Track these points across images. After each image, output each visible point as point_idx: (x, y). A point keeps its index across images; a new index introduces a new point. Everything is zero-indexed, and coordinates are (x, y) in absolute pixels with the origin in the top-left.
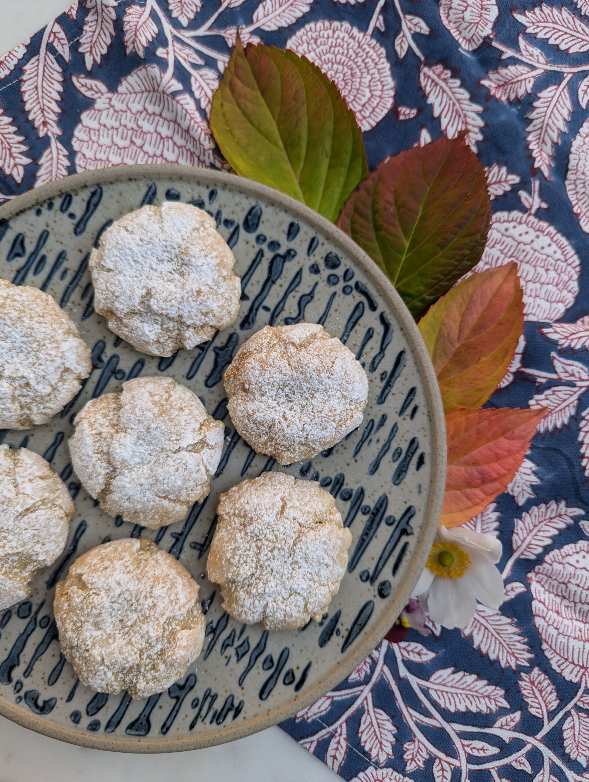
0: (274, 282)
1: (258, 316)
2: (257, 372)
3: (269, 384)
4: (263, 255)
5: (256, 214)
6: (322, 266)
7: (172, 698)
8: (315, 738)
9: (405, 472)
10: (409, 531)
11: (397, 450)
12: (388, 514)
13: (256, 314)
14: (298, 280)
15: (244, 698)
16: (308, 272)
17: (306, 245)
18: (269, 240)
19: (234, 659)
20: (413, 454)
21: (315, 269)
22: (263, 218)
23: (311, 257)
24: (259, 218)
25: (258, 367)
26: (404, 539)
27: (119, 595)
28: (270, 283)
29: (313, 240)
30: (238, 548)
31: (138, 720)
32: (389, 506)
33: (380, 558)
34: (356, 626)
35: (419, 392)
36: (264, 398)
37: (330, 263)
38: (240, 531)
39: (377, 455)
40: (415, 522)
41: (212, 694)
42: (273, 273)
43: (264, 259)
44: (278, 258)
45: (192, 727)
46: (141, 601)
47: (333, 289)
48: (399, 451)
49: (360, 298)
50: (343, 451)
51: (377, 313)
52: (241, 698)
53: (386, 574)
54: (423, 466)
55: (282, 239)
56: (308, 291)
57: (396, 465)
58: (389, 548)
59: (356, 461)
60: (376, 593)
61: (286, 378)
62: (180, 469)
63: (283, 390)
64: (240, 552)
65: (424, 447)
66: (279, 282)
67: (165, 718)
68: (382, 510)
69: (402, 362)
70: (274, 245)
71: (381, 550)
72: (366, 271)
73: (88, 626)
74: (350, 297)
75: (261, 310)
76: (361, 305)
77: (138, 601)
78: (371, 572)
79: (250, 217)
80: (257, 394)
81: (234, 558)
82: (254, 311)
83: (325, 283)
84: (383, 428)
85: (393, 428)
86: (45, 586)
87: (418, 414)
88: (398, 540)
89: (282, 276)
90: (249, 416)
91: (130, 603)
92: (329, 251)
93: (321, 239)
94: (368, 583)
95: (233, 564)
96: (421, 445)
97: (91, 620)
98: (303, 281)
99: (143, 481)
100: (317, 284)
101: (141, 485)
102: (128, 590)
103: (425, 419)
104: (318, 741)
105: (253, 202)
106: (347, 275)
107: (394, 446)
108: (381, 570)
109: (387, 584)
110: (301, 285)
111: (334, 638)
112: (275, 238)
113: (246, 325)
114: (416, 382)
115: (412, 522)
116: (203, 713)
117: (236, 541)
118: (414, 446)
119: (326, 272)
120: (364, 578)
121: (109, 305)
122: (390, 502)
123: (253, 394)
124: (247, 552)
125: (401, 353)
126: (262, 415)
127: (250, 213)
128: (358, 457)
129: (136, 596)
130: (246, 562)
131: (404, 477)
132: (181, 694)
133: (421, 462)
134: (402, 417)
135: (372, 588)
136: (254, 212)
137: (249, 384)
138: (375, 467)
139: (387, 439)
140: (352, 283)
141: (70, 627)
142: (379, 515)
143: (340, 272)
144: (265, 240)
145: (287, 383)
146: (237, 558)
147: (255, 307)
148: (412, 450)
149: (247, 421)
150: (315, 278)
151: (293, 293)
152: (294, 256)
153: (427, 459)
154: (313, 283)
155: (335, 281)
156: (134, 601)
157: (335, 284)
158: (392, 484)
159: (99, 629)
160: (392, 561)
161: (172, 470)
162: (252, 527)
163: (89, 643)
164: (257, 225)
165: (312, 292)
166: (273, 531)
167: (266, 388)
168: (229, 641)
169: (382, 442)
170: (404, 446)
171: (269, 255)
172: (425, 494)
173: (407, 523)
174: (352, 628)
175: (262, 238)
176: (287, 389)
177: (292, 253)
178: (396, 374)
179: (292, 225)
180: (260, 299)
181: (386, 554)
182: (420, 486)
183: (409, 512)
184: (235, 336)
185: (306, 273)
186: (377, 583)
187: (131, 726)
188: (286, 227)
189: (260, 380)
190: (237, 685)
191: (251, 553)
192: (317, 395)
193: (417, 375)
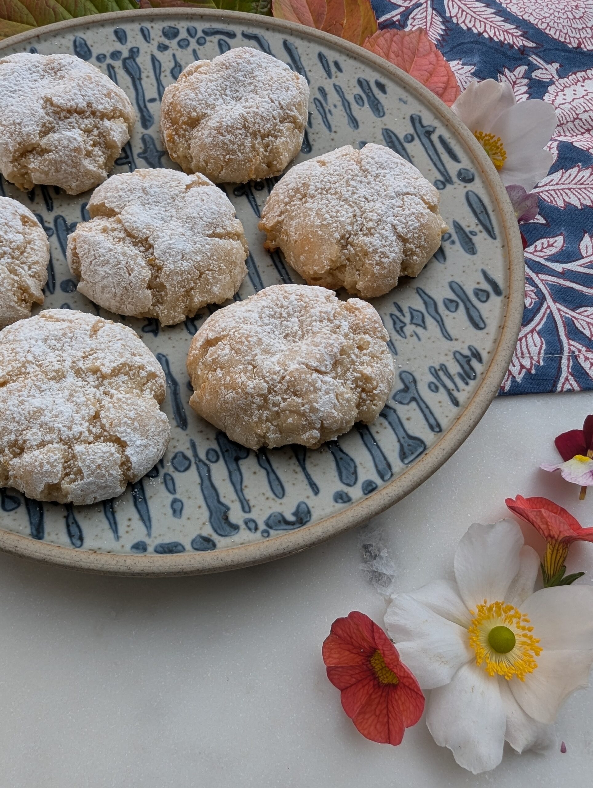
0: (140, 79)
1: (151, 111)
2: (193, 95)
3: (210, 95)
4: (113, 68)
5: (81, 44)
6: (167, 42)
7: (408, 404)
8: (565, 372)
9: (379, 102)
10: (431, 129)
11: (355, 98)
12: (401, 137)
13: (148, 110)
14: (157, 64)
15: (468, 343)
16: (160, 53)
17: (140, 37)
18: (108, 55)
19: (419, 330)
20: (370, 88)
21: (163, 48)
22: (89, 43)
23: (152, 42)
24: (86, 44)
25: (188, 91)
26: (435, 137)
27: (261, 318)
28: (137, 82)
29: (142, 30)
30: (320, 210)
31: (402, 446)
32: (396, 132)
33: (435, 165)
34: (479, 216)
35: (326, 52)
36: (217, 108)
37: (170, 35)
38: (306, 202)
39: (345, 114)
40: (428, 119)
41: (438, 367)
42: (134, 74)
43: (116, 70)
44: (127, 61)
45: (456, 403)
46: (285, 304)
47: (190, 49)
48: (357, 97)
49: (215, 39)
50: (318, 136)
51: (239, 36)
52: (466, 346)
53: (453, 168)
54: (386, 87)
55: (118, 46)
56: (172, 64)
57: (367, 105)
58: (432, 152)
59: (335, 132)
60: (463, 184)
61: (220, 81)
62: (204, 198)
63: (226, 95)
64: (324, 210)
65: (372, 76)
66: (143, 75)
67: (424, 422)
68: (394, 139)
69: (292, 48)
70: (115, 55)
71: (428, 159)
72: (202, 17)
73: (260, 358)
74: (208, 44)
75: (149, 105)
76: (222, 42)
77: (282, 306)
78: (441, 178)
79: (78, 49)
80: (209, 112)
81: (325, 219)
82: (144, 109)
83: (180, 50)
84: (329, 96)
85: (336, 89)
86: (179, 430)
87: (342, 65)
88: (431, 142)
89: (142, 70)
90: (218, 130)
91: (278, 315)
92: (161, 29)
93: (147, 25)
94: (449, 186)
95: (329, 224)
96: (368, 78)
97: (258, 351)
98: (162, 61)
99: (181, 230)
100: (174, 55)
101: (184, 235)
102: (264, 307)
103: (351, 62)
104: (571, 374)
105: (72, 38)
106: (191, 32)
107: (351, 98)
108: (445, 169)
109: (463, 171)
110: (163, 65)
111: (475, 239)
112: (112, 50)
113: (148, 123)
114: (317, 49)
115: (425, 122)
116: (450, 385)
117: (311, 209)
118: (364, 83)
119: (173, 44)
120: (442, 186)
121: (19, 139)
122: (392, 129)
123: (205, 115)
124: (330, 205)
125: (285, 43)
126: (228, 117)
127: (75, 46)
128: (333, 129)
129: (277, 305)
130: (338, 211)
131: (383, 107)
132: (412, 393)
133: (382, 87)
134: (333, 77)
135: (456, 185)
136: (77, 44)
137: (195, 111)
138: (354, 122)
139: (340, 99)
140: (200, 34)
141: (244, 378)
142: (396, 143)
143: (183, 34)
144: (105, 56)
145: (223, 85)
146: (327, 216)
147: (142, 106)
148: (366, 88)
149: (221, 137)
150: (169, 53)
151: (163, 75)
152: (138, 51)
153: (383, 81)
154: (171, 57)
155: (186, 43)
156: (279, 310)
157: (188, 45)
158: (380, 119)
159: (274, 354)
160: (445, 157)
161: (198, 202)
162: (312, 187)
163: (277, 368)
164: (89, 51)
165: (176, 62)
166: (332, 175)
167: (211, 101)
168: (399, 325)
169: (339, 104)
170: (358, 90)
171: (118, 64)
172: (410, 99)
173: (423, 126)
174: (479, 219)
175: (101, 57)
176: (228, 92)
177: (135, 50)
178: (297, 58)
179: (116, 32)
180: (140, 98)
181: (435, 158)
182: (400, 99)
183: (415, 120)
184: (146, 137)
185: (159, 55)
186: (455, 179)
187: (403, 456)
188: (114, 37)
189: (200, 97)
190: (449, 342)
191: (334, 202)
192: (256, 73)
193: (312, 45)
